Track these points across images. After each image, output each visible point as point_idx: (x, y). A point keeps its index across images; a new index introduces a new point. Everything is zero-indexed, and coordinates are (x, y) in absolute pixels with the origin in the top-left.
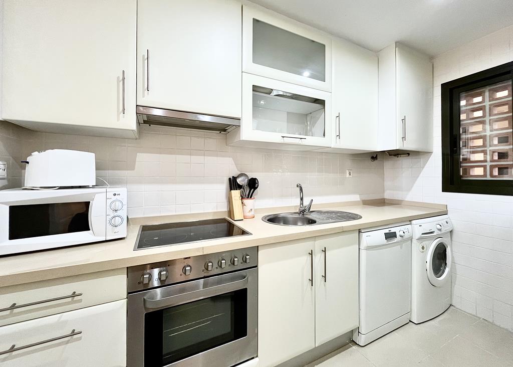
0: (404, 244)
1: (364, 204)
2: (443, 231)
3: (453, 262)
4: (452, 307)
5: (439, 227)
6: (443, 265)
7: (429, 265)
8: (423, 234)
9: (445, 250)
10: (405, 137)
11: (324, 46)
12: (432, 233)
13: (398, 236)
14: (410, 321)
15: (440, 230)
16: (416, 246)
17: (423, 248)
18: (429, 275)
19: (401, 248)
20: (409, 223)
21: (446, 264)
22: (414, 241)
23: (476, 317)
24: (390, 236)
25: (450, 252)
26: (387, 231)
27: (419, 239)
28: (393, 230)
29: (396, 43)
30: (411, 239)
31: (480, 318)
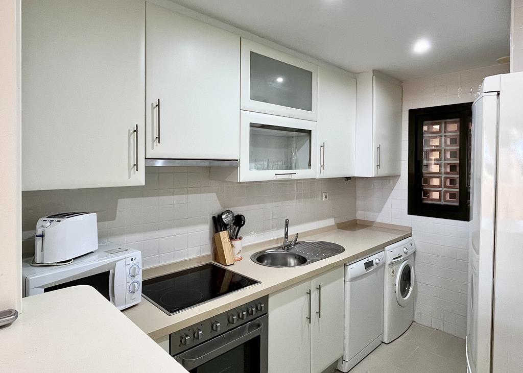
0: (379, 272)
1: (338, 228)
2: (409, 254)
3: (415, 281)
4: (413, 323)
5: (405, 250)
6: (408, 285)
7: (397, 288)
8: (393, 259)
9: (409, 271)
10: (379, 166)
11: (311, 73)
12: (400, 257)
13: (374, 263)
14: (382, 342)
15: (406, 253)
16: (388, 271)
17: (393, 272)
18: (398, 298)
19: (377, 275)
20: (383, 250)
21: (410, 284)
22: (387, 266)
23: (431, 328)
24: (369, 265)
25: (413, 272)
26: (366, 261)
27: (392, 264)
28: (370, 259)
29: (373, 71)
30: (384, 265)
31: (434, 329)
